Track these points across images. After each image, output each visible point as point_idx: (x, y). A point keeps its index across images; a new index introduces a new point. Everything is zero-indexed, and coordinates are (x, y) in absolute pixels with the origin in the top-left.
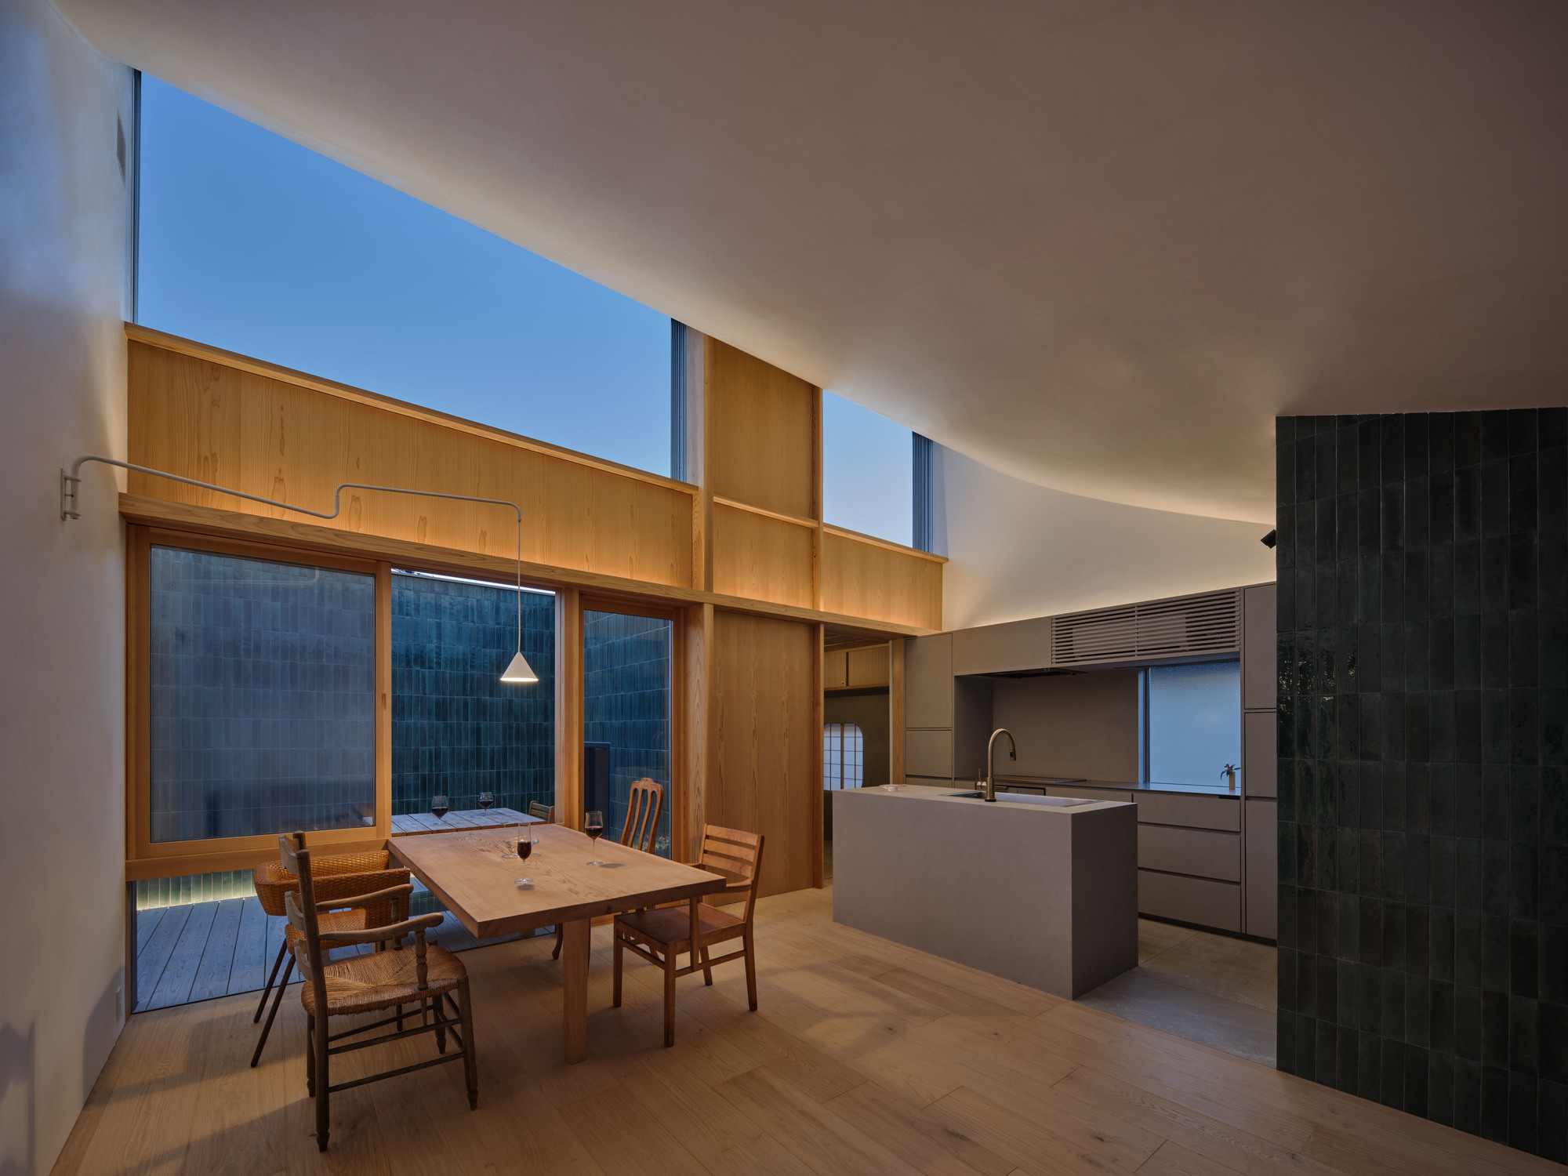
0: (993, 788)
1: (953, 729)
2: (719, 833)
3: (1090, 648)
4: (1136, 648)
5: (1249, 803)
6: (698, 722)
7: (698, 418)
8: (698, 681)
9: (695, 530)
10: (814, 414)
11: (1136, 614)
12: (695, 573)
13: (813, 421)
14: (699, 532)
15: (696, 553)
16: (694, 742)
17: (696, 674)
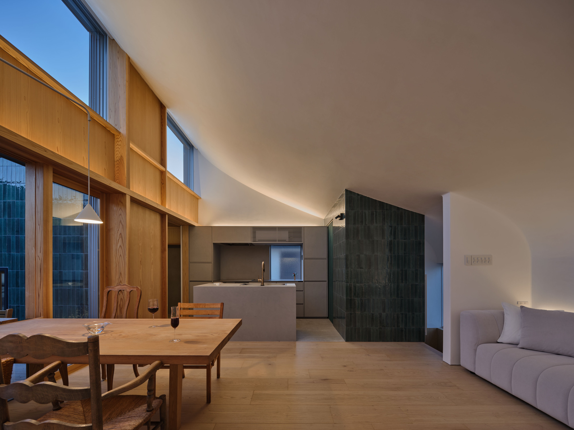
0: (264, 281)
1: (213, 262)
2: (188, 306)
3: (262, 238)
4: (277, 239)
5: (305, 283)
6: (121, 255)
7: (120, 97)
8: (121, 234)
9: (117, 154)
10: (162, 119)
11: (277, 229)
12: (117, 177)
13: (161, 122)
14: (122, 156)
15: (118, 166)
16: (116, 266)
17: (118, 230)
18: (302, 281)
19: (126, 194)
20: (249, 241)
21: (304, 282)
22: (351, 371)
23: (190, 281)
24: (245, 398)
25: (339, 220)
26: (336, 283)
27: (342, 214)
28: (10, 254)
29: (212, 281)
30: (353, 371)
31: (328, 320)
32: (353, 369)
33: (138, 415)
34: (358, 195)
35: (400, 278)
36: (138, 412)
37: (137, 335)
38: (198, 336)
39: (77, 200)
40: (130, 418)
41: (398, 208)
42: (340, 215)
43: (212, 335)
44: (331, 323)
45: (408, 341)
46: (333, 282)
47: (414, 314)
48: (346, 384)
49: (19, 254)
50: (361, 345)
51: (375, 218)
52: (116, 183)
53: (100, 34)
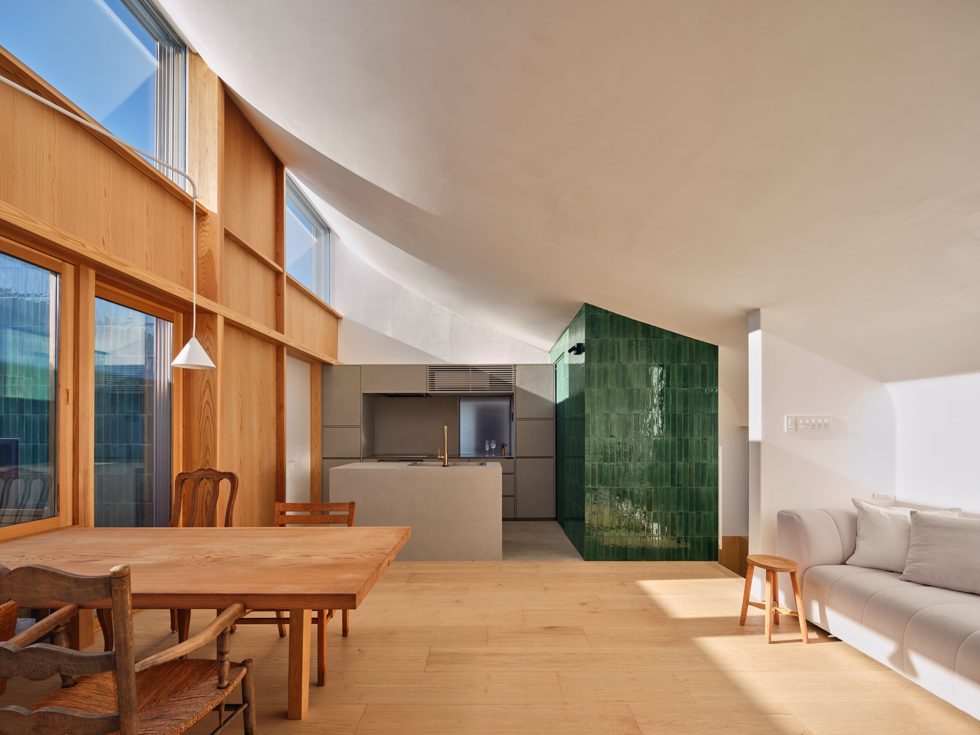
1: (361, 427)
3: (445, 384)
4: (471, 387)
5: (518, 460)
6: (207, 418)
7: (207, 150)
8: (208, 381)
9: (202, 247)
10: (278, 185)
11: (470, 369)
12: (202, 285)
13: (276, 191)
14: (210, 250)
15: (204, 267)
16: (201, 436)
17: (204, 375)
18: (512, 458)
19: (217, 314)
20: (423, 390)
21: (515, 458)
22: (593, 612)
23: (324, 458)
24: (416, 660)
25: (575, 354)
26: (570, 460)
27: (579, 345)
28: (23, 417)
29: (360, 458)
30: (596, 612)
31: (556, 523)
32: (597, 608)
33: (202, 695)
34: (607, 312)
35: (677, 453)
36: (204, 689)
37: (236, 557)
38: (338, 558)
39: (134, 324)
40: (190, 700)
41: (674, 335)
42: (576, 347)
43: (361, 556)
44: (560, 529)
45: (691, 560)
46: (565, 459)
47: (700, 513)
48: (585, 634)
49: (38, 416)
50: (611, 568)
51: (635, 351)
52: (201, 296)
53: (174, 44)
